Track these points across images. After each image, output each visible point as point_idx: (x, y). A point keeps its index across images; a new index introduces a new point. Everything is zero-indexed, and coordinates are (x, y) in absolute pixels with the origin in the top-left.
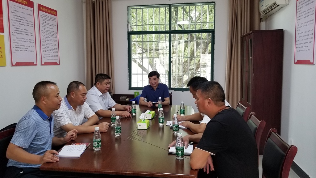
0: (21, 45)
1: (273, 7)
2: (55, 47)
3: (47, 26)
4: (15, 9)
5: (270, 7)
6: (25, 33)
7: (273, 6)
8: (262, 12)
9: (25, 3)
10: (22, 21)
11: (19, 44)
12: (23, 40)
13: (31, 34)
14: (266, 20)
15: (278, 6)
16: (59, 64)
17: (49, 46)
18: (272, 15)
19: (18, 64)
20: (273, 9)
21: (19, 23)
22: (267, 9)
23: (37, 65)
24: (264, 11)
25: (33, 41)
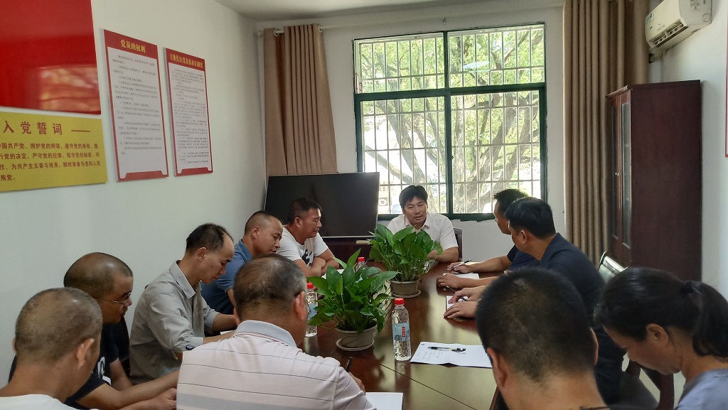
0: (136, 136)
1: (676, 30)
2: (203, 136)
3: (186, 93)
4: (121, 65)
5: (669, 31)
6: (142, 112)
7: (675, 27)
8: (651, 41)
9: (141, 49)
10: (135, 87)
11: (133, 136)
12: (138, 126)
13: (155, 113)
14: (661, 57)
15: (687, 27)
16: (212, 172)
17: (192, 135)
18: (673, 46)
19: (131, 177)
20: (675, 35)
21: (129, 91)
22: (663, 34)
23: (167, 176)
24: (656, 40)
25: (158, 127)
